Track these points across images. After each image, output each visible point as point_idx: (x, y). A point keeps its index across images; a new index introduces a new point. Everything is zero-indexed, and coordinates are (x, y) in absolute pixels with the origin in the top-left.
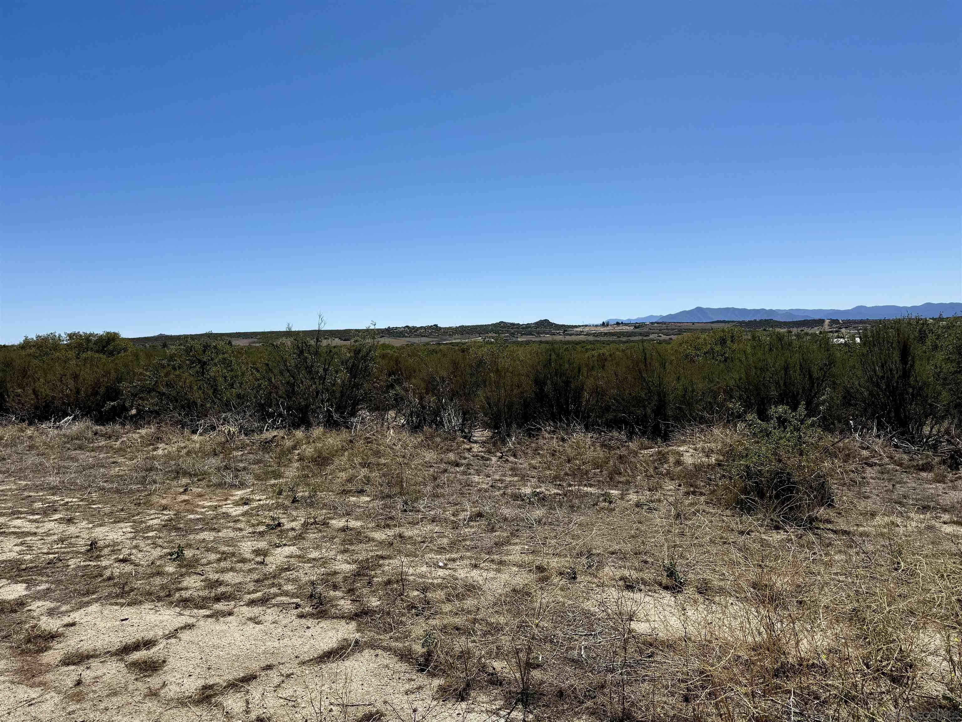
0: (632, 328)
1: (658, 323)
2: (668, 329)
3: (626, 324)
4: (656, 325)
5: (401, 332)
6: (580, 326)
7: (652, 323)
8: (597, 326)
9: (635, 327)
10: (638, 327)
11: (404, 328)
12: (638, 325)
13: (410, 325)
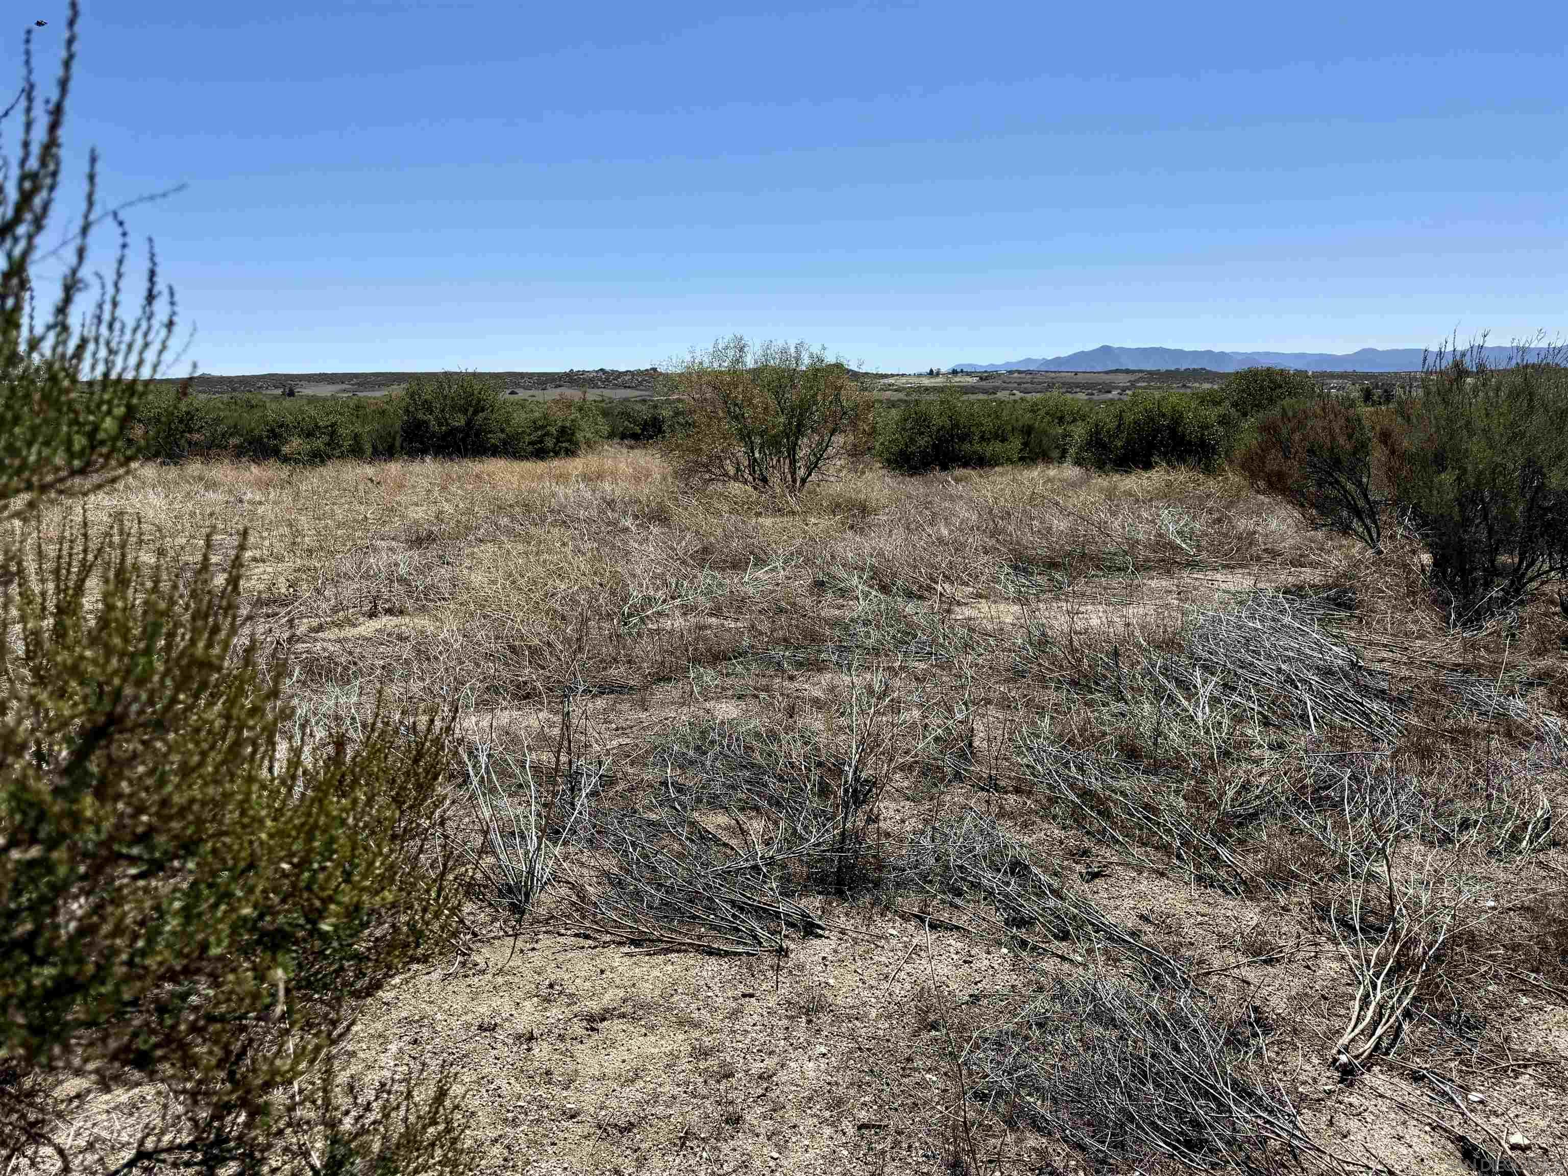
0: (975, 379)
1: (1019, 372)
2: (1032, 383)
3: (968, 374)
4: (1016, 375)
5: (591, 380)
6: (892, 375)
7: (1011, 372)
8: (920, 375)
9: (981, 379)
10: (986, 379)
11: (597, 372)
12: (986, 376)
13: (608, 368)
